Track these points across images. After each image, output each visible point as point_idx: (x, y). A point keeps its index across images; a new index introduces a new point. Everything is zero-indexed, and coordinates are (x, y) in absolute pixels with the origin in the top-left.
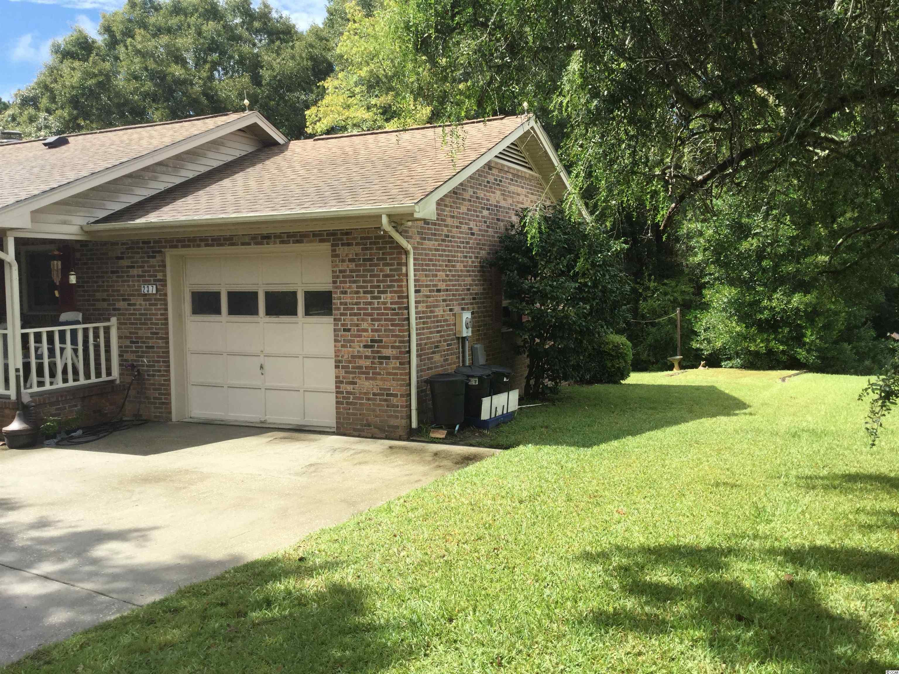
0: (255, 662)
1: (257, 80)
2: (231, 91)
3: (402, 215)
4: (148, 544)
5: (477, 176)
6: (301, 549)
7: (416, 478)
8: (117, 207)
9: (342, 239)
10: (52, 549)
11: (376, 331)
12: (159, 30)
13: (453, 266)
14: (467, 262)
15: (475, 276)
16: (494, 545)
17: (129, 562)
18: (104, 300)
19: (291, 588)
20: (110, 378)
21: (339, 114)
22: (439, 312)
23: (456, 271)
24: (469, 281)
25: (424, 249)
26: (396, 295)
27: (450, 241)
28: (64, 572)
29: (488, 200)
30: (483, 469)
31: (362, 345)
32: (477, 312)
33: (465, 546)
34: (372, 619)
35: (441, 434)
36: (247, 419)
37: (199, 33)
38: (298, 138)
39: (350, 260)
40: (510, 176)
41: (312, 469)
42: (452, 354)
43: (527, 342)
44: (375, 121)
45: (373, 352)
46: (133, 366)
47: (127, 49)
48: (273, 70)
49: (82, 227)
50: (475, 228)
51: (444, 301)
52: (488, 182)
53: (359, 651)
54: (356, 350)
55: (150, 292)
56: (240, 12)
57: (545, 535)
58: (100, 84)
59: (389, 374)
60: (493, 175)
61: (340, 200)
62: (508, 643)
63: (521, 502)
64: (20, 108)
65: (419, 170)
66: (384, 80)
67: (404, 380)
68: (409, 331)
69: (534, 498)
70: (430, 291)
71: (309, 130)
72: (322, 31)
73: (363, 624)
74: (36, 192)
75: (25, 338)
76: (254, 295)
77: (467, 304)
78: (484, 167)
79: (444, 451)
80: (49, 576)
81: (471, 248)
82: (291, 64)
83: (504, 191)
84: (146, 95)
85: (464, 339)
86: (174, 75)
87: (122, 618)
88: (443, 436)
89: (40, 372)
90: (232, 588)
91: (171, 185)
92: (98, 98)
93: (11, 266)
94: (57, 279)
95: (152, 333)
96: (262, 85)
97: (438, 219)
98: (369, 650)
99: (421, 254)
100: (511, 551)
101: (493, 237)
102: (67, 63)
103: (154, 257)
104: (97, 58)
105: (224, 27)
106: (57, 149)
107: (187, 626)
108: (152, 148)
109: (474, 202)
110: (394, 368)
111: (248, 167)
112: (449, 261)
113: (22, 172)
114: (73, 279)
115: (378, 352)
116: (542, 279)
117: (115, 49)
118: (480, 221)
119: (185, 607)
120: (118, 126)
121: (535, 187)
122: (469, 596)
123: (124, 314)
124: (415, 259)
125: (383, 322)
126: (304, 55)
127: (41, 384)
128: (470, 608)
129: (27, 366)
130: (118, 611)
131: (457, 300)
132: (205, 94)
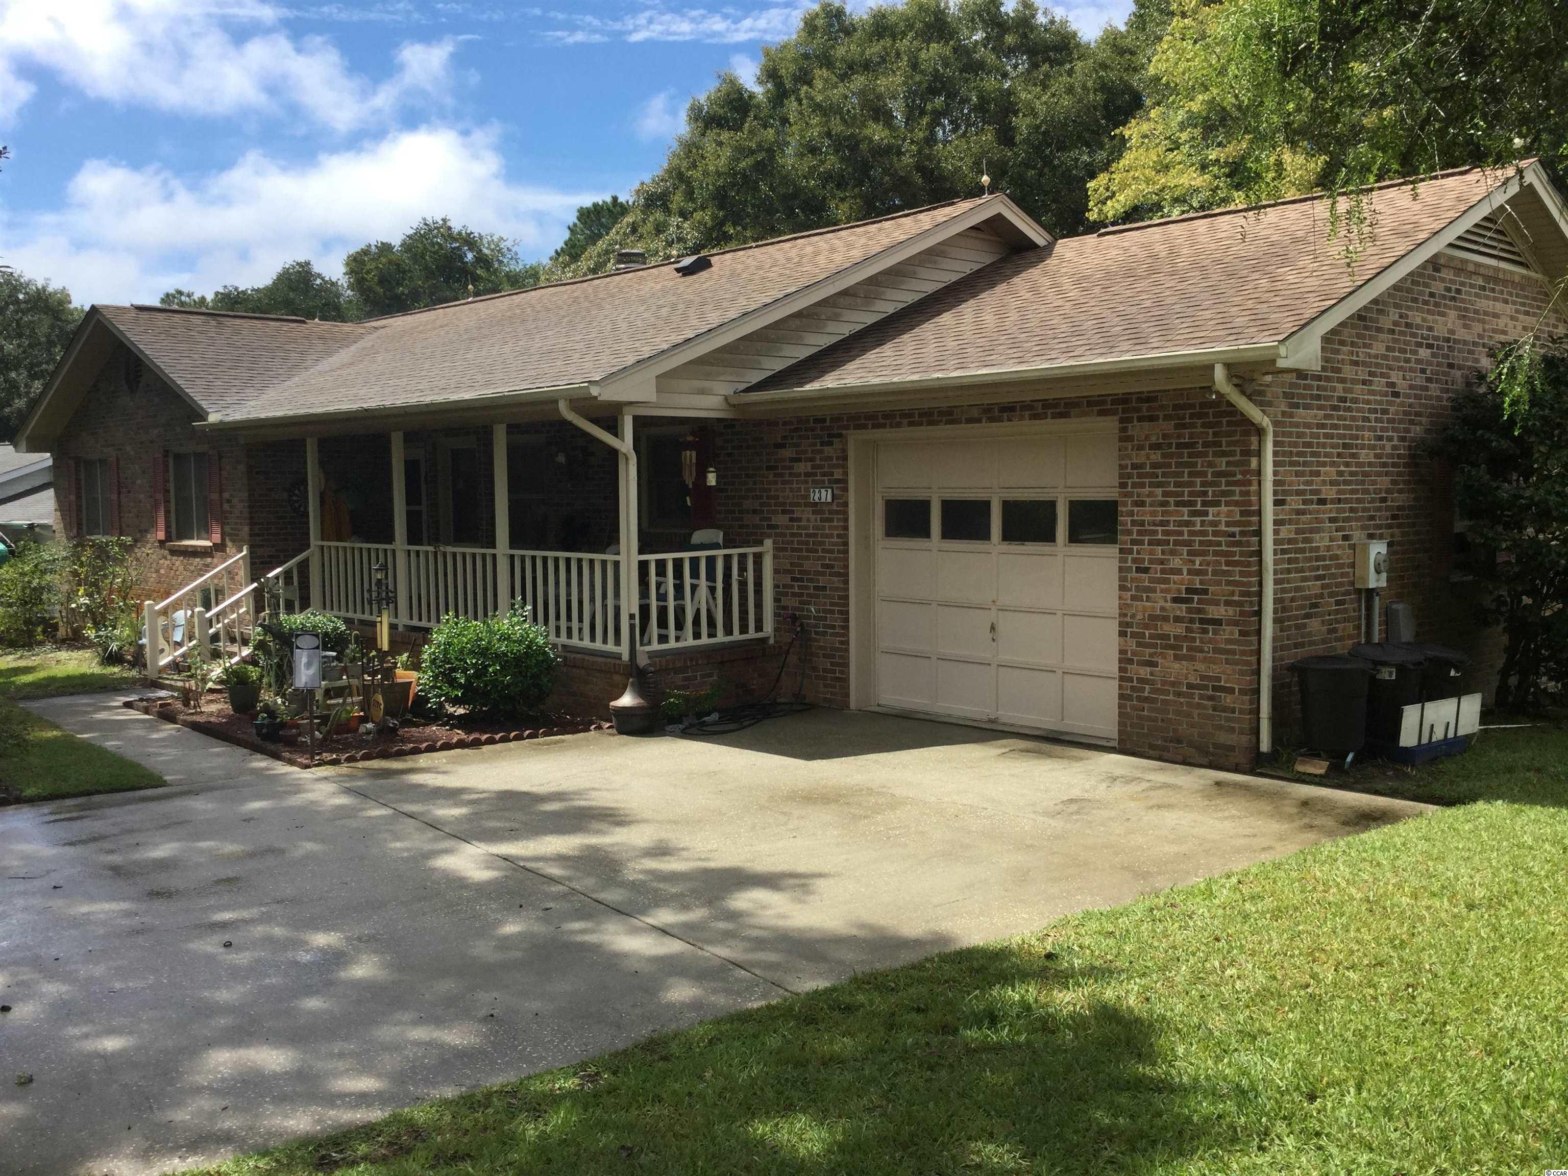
0: (967, 1109)
1: (1006, 136)
2: (961, 159)
3: (1256, 363)
4: (811, 897)
5: (1408, 284)
6: (1050, 939)
7: (1265, 842)
8: (778, 365)
9: (1138, 410)
10: (674, 890)
11: (1198, 573)
12: (851, 67)
13: (1354, 456)
14: (1383, 447)
15: (1399, 474)
16: (1407, 978)
17: (781, 923)
18: (755, 512)
19: (1031, 1001)
20: (760, 635)
21: (1148, 181)
22: (1321, 541)
23: (1358, 465)
24: (1384, 482)
25: (1297, 425)
26: (1237, 509)
27: (1349, 409)
28: (689, 927)
29: (1430, 329)
30: (1397, 839)
31: (1169, 597)
32: (1399, 543)
33: (1351, 974)
34: (1167, 1073)
35: (1319, 768)
36: (969, 715)
37: (914, 65)
38: (1072, 233)
39: (1155, 447)
40: (1480, 282)
41: (1074, 807)
42: (1345, 620)
43: (1504, 603)
44: (1214, 190)
45: (1189, 610)
46: (794, 618)
47: (801, 104)
48: (1035, 116)
49: (726, 398)
50: (1399, 382)
51: (1332, 520)
52: (1432, 295)
53: (1143, 1121)
54: (1158, 606)
55: (823, 500)
56: (983, 21)
57: (1515, 973)
58: (760, 167)
59: (1216, 650)
60: (1443, 280)
61: (1139, 340)
62: (1419, 1155)
63: (1471, 907)
64: (643, 212)
65: (1291, 278)
66: (1236, 113)
67: (1248, 663)
68: (1261, 576)
69: (1500, 903)
70: (1305, 502)
71: (1093, 216)
72: (1123, 37)
73: (1152, 1079)
74: (665, 346)
75: (643, 566)
76: (984, 507)
77: (1379, 527)
78: (1424, 266)
79: (1322, 799)
80: (668, 929)
81: (1390, 421)
82: (1066, 101)
83: (1466, 310)
84: (827, 178)
85: (1370, 593)
86: (871, 141)
87: (769, 1007)
88: (1322, 772)
89: (663, 623)
90: (935, 986)
91: (859, 327)
92: (756, 189)
93: (627, 459)
94: (689, 480)
95: (823, 566)
96: (1014, 144)
97: (1324, 369)
98: (1159, 1122)
99: (1290, 434)
100: (1441, 994)
101: (1439, 399)
102: (711, 135)
103: (830, 444)
104: (755, 123)
105: (955, 50)
106: (695, 277)
107: (864, 1035)
108: (833, 268)
109: (1402, 333)
110: (1229, 641)
111: (983, 290)
112: (1345, 446)
113: (645, 315)
114: (712, 479)
115: (1199, 611)
116: (1543, 479)
117: (782, 105)
118: (1411, 370)
119: (862, 1005)
120: (785, 234)
121: (1534, 299)
122: (1350, 1061)
123: (784, 535)
124: (1276, 444)
125: (1210, 558)
126: (1090, 84)
127: (663, 639)
128: (1351, 1082)
129: (644, 610)
130: (764, 996)
131: (1357, 519)
132: (919, 168)
